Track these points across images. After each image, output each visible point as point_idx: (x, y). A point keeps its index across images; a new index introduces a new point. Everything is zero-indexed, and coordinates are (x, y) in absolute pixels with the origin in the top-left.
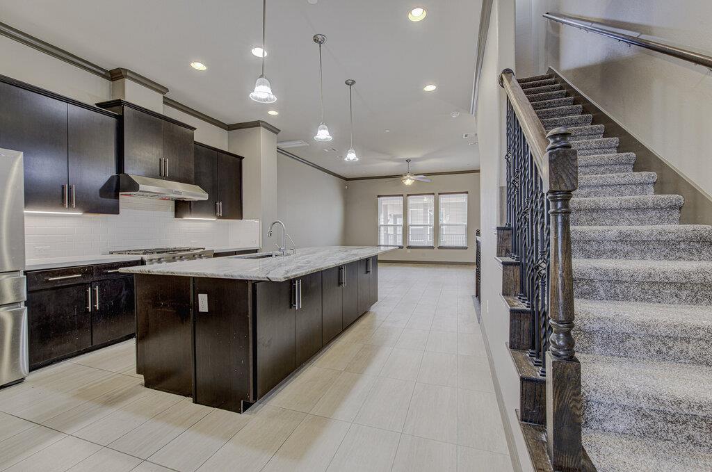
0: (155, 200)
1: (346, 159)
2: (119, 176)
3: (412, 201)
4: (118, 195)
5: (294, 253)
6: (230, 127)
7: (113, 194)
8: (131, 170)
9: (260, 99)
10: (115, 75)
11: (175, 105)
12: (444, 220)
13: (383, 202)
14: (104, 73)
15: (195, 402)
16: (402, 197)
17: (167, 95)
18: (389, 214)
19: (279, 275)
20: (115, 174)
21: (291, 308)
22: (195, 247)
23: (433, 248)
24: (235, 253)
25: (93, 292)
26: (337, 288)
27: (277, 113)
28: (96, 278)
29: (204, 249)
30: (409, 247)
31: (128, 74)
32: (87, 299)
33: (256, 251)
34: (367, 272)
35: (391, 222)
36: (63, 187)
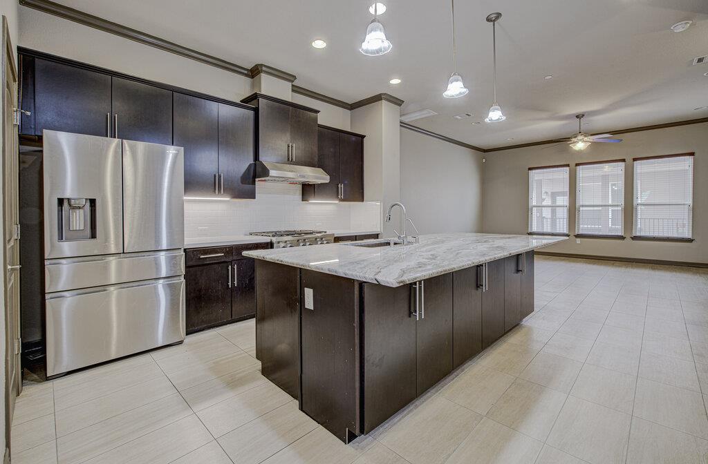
0: (286, 185)
1: (487, 120)
2: (255, 164)
3: (582, 172)
4: (254, 181)
5: (417, 241)
6: (352, 107)
7: (251, 180)
8: (265, 158)
9: (373, 52)
10: (254, 72)
11: (302, 91)
12: (641, 197)
13: (535, 176)
14: (246, 72)
15: (301, 409)
16: (567, 168)
17: (296, 83)
18: (543, 192)
19: (391, 278)
20: (252, 162)
21: (410, 317)
22: (319, 230)
23: (622, 238)
24: (355, 238)
25: (233, 269)
26: (474, 291)
27: (400, 81)
28: (235, 258)
29: (325, 232)
30: (578, 236)
31: (264, 68)
32: (228, 276)
33: (376, 236)
34: (518, 271)
35: (548, 202)
36: (215, 176)
